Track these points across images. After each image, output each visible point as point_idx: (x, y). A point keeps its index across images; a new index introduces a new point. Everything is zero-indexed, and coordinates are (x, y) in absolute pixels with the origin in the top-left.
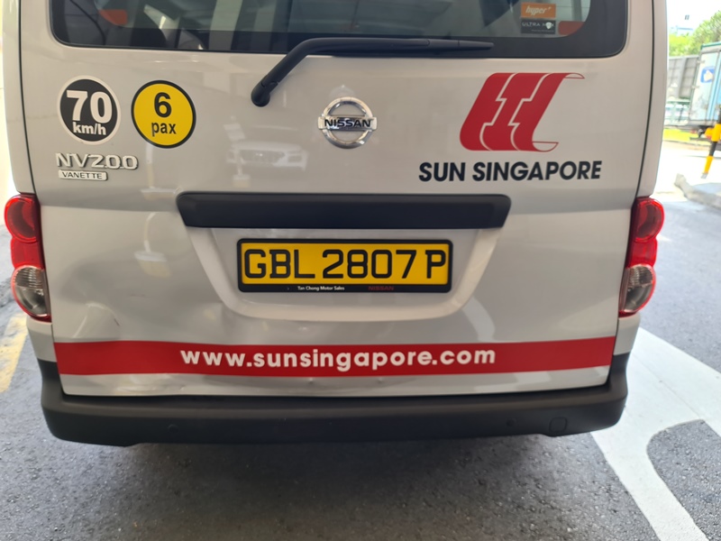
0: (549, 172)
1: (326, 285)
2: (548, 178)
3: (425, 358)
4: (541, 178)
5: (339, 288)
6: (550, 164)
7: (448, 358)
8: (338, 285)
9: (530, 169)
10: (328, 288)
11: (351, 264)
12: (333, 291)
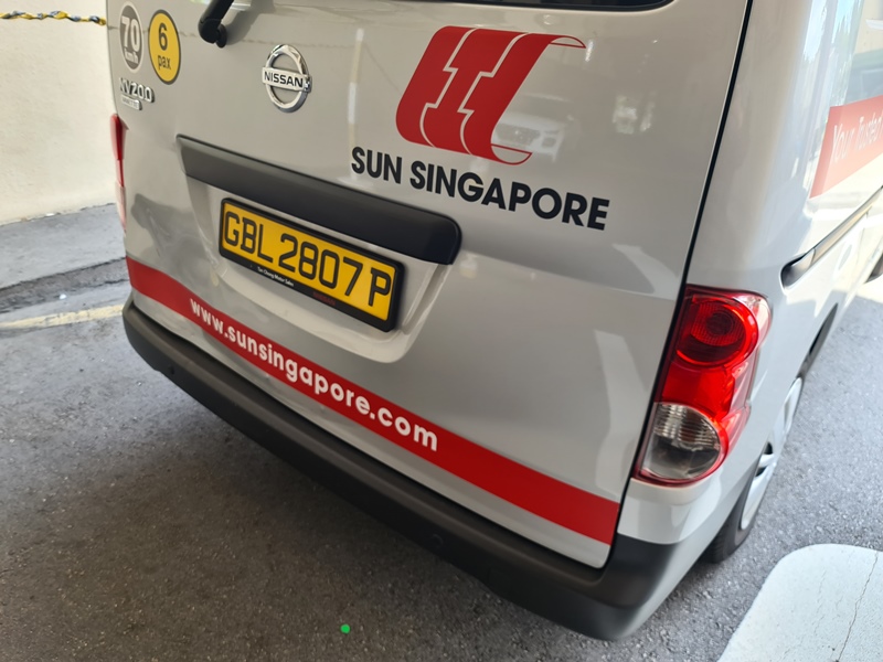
0: (515, 200)
1: (280, 275)
2: (512, 208)
3: (363, 405)
4: (502, 206)
5: (289, 283)
6: (516, 186)
7: (385, 417)
8: (289, 279)
9: (486, 187)
10: (280, 279)
11: (303, 259)
12: (284, 284)
